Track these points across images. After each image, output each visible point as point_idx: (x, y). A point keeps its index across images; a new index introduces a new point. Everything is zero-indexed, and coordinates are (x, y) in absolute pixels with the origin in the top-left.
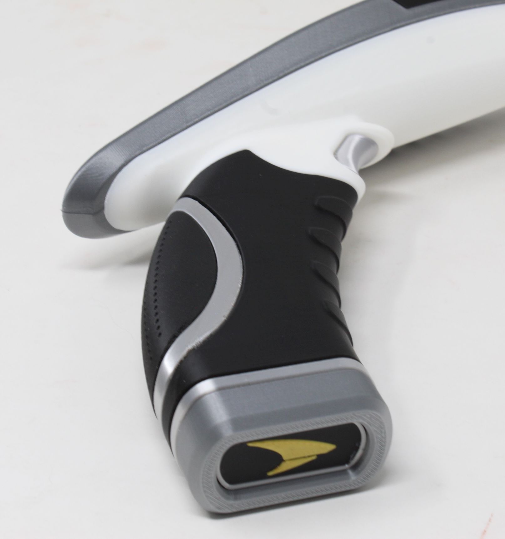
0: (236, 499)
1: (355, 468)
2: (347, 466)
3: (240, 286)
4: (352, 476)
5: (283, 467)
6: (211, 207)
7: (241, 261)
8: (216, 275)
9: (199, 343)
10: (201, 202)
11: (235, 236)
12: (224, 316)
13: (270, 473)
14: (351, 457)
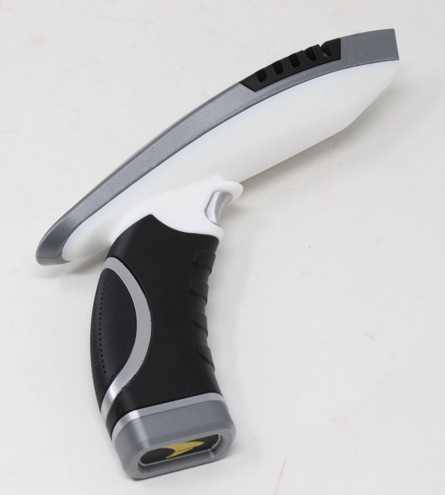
0: (148, 472)
1: (214, 451)
2: (209, 450)
3: (150, 336)
4: (212, 456)
5: (175, 454)
6: (131, 268)
7: (150, 315)
8: (136, 327)
9: (128, 382)
10: (124, 264)
11: (146, 294)
12: (142, 362)
13: (167, 457)
14: (212, 445)
